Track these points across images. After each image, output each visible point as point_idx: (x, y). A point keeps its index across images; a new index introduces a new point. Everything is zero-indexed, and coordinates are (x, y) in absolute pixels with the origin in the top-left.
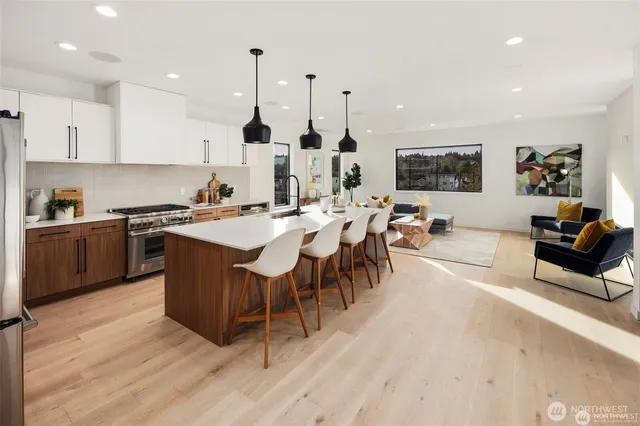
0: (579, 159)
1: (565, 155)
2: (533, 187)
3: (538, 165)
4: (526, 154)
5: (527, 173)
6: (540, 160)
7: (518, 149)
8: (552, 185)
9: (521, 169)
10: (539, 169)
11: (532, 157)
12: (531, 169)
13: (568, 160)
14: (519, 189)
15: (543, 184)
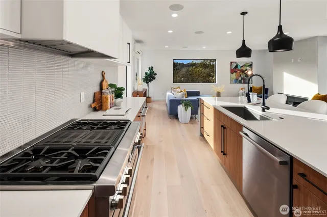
0: (252, 68)
1: (247, 66)
2: (237, 79)
3: (238, 70)
4: (234, 65)
5: (235, 74)
6: (239, 68)
7: (231, 63)
8: (243, 79)
9: (232, 71)
10: (239, 72)
11: (237, 66)
12: (236, 72)
13: (248, 68)
14: (231, 81)
15: (240, 79)
